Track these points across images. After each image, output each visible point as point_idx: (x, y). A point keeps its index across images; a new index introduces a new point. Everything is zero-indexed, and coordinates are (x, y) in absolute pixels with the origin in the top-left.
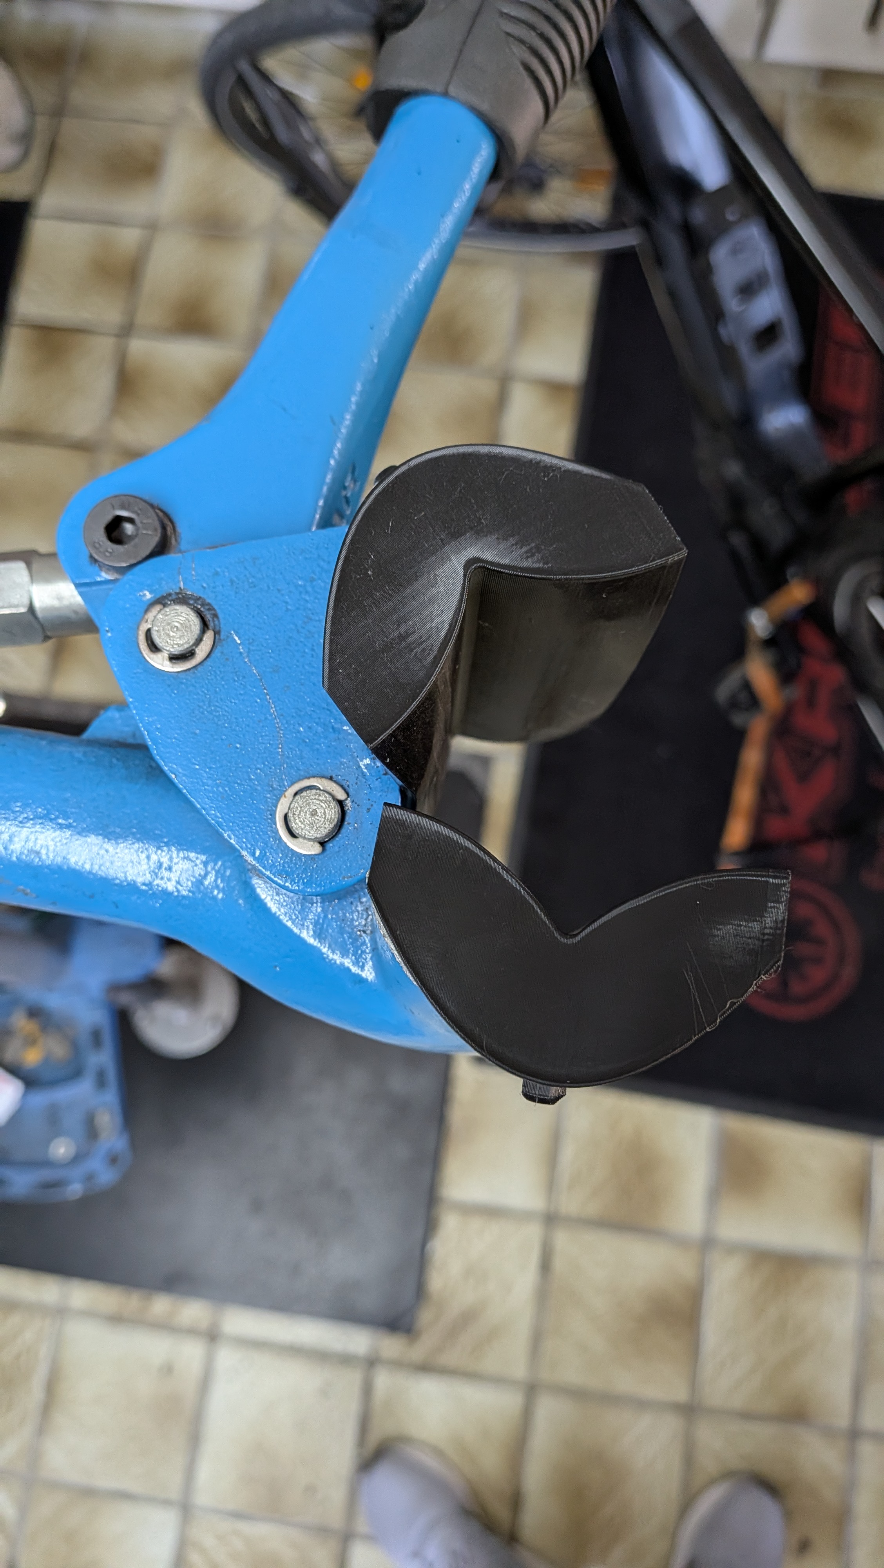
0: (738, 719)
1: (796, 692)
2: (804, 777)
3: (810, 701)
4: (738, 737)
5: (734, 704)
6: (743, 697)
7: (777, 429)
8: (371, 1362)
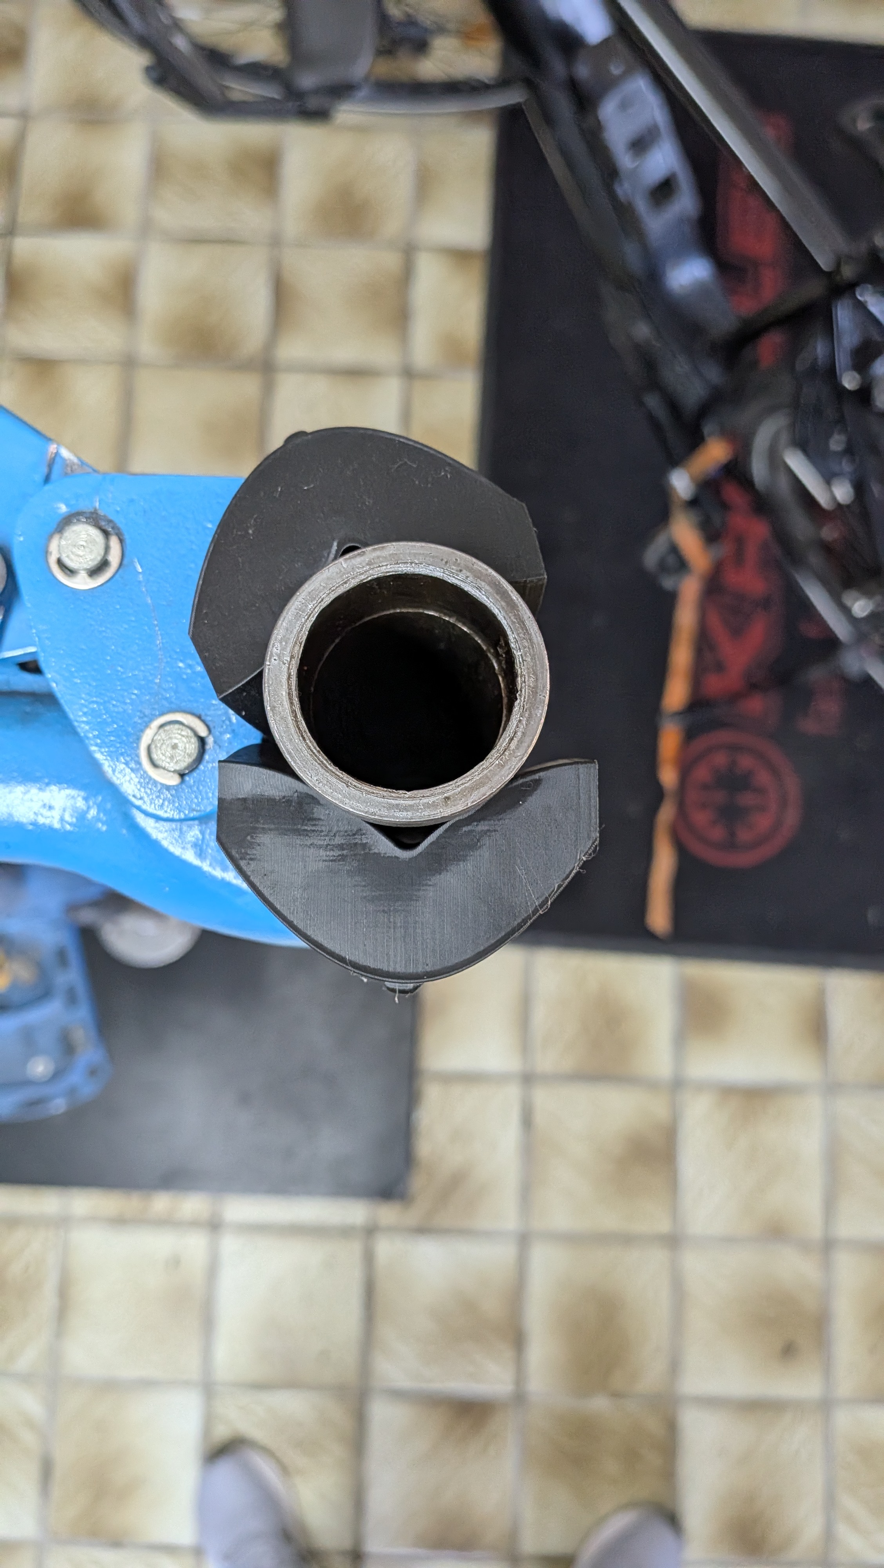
0: (668, 583)
1: (724, 549)
2: (737, 632)
3: (739, 557)
4: (669, 600)
5: (663, 567)
6: (671, 560)
7: (681, 286)
8: (370, 1231)
